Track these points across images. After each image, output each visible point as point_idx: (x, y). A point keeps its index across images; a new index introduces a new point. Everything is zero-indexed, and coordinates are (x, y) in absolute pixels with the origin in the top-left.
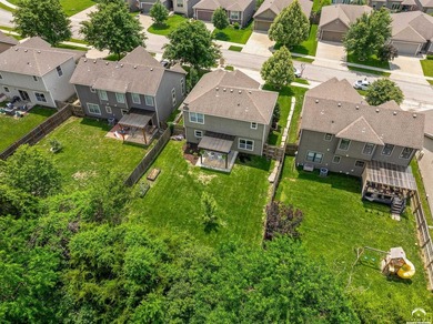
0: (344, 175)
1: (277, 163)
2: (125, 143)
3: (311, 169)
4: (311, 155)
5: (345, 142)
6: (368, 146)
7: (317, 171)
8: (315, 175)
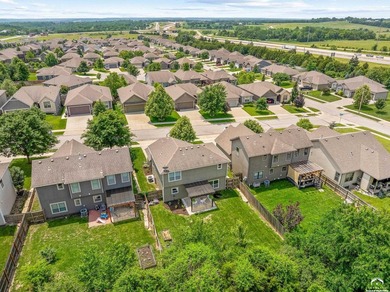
0: (277, 181)
1: (238, 190)
2: (115, 224)
3: (259, 185)
4: (256, 174)
5: (276, 157)
6: (289, 154)
7: (263, 184)
8: (262, 188)
